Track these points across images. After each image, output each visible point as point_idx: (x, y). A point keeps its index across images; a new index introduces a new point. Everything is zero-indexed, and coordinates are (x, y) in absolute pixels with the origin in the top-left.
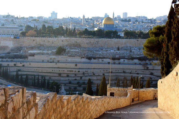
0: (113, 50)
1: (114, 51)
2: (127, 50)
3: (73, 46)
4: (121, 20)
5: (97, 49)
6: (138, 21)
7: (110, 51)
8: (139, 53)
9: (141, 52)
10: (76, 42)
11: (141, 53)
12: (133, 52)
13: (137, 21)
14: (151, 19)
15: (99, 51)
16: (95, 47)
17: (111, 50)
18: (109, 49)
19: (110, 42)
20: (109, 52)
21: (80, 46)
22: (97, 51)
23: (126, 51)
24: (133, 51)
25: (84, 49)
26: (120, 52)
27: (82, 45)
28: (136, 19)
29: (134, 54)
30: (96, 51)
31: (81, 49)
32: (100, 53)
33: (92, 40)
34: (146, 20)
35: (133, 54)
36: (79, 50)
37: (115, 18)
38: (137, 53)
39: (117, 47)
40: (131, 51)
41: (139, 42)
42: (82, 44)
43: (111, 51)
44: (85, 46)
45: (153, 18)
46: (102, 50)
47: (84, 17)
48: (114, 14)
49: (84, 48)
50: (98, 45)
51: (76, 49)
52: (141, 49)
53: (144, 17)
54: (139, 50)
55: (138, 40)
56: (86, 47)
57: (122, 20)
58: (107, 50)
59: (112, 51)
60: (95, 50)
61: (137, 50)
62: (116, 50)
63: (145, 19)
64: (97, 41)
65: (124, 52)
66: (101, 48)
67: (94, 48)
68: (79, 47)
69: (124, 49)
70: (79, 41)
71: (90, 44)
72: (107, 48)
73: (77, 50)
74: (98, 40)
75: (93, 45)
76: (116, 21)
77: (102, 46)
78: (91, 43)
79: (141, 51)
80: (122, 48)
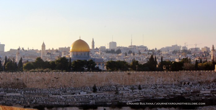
0: (84, 92)
1: (87, 93)
2: (110, 91)
3: (12, 87)
4: (105, 51)
5: (57, 91)
6: (133, 52)
7: (79, 93)
8: (131, 96)
9: (135, 94)
10: (18, 79)
11: (136, 96)
12: (121, 94)
13: (130, 52)
14: (153, 49)
15: (58, 95)
16: (52, 87)
17: (81, 91)
18: (77, 91)
19: (80, 78)
20: (78, 95)
21: (24, 86)
22: (56, 95)
23: (108, 92)
24: (120, 92)
25: (31, 92)
26: (96, 95)
27: (28, 85)
28: (129, 50)
29: (122, 98)
30: (53, 95)
31: (27, 91)
32: (61, 97)
33: (47, 76)
34: (146, 50)
35: (120, 97)
36: (23, 93)
37: (97, 48)
38: (129, 96)
39: (92, 86)
40: (117, 93)
41: (131, 77)
42: (29, 82)
43: (81, 93)
44: (33, 87)
45: (156, 49)
46: (65, 92)
47: (44, 46)
48: (93, 41)
49: (32, 89)
50: (57, 84)
51: (17, 93)
52: (135, 89)
53: (142, 47)
54: (131, 91)
55: (129, 74)
56: (36, 87)
57: (108, 51)
58: (74, 91)
59: (83, 94)
60: (52, 92)
61: (128, 90)
62: (91, 92)
63: (144, 50)
64: (57, 77)
65: (105, 95)
66: (63, 89)
67: (51, 89)
68: (22, 89)
69: (105, 90)
70: (22, 78)
71: (43, 83)
72: (75, 89)
73: (19, 94)
74: (58, 75)
75: (48, 84)
76: (97, 53)
77: (66, 85)
78: (45, 80)
79: (135, 92)
80: (101, 88)
